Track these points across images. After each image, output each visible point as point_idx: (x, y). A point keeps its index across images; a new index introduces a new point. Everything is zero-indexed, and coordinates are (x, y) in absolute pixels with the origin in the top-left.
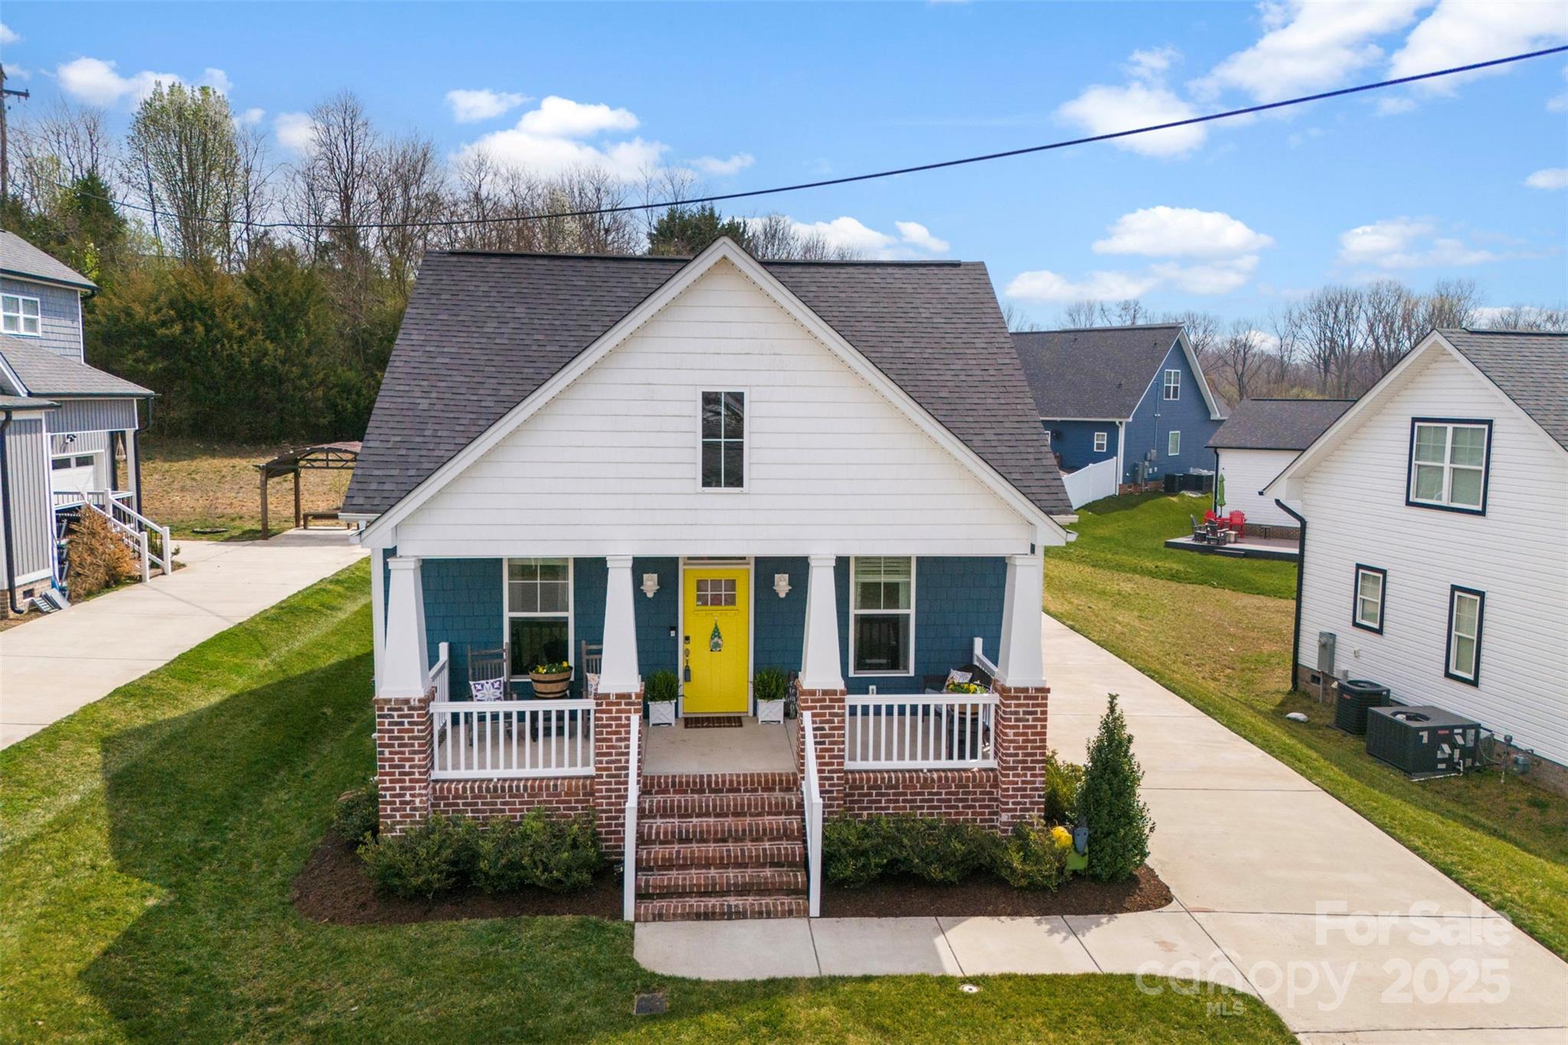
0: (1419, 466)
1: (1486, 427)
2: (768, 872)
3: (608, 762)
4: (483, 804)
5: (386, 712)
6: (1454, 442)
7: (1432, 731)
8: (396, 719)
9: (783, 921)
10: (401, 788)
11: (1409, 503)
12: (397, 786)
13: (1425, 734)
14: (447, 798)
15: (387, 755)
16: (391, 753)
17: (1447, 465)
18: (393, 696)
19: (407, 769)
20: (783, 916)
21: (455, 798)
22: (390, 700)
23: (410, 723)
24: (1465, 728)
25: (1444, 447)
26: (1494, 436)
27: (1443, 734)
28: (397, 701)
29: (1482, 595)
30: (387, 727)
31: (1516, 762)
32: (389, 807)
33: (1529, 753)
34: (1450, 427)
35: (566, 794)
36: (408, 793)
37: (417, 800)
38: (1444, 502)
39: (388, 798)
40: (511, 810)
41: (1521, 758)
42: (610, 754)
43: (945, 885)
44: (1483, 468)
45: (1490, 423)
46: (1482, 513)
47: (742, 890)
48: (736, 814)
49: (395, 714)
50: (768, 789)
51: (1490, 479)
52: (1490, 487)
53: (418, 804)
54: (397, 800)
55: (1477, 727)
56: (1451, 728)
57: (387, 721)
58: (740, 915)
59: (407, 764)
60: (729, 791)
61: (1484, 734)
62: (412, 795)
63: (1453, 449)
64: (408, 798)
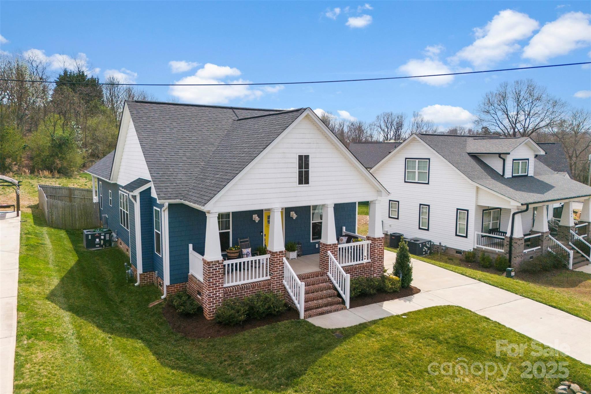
0: (408, 171)
1: (428, 160)
2: (329, 299)
3: (277, 274)
4: (238, 293)
5: (211, 266)
6: (418, 164)
7: (422, 243)
8: (214, 268)
9: (341, 311)
10: (216, 292)
11: (405, 182)
12: (214, 291)
13: (420, 245)
14: (228, 293)
15: (211, 281)
16: (212, 280)
17: (417, 171)
18: (213, 260)
19: (218, 285)
20: (341, 310)
21: (230, 293)
22: (213, 262)
23: (219, 269)
24: (428, 242)
25: (415, 166)
26: (430, 163)
27: (424, 244)
28: (215, 261)
29: (429, 206)
30: (211, 271)
31: (443, 249)
32: (212, 299)
33: (445, 247)
34: (417, 160)
35: (263, 286)
36: (218, 293)
37: (221, 295)
38: (416, 181)
39: (211, 296)
40: (247, 294)
41: (444, 248)
42: (277, 271)
43: (375, 294)
44: (428, 171)
45: (429, 159)
46: (428, 184)
47: (326, 305)
48: (313, 285)
49: (214, 266)
50: (317, 276)
51: (430, 174)
52: (430, 176)
53: (221, 296)
54: (214, 296)
55: (430, 241)
56: (426, 242)
57: (211, 269)
58: (330, 312)
59: (218, 283)
60: (307, 278)
61: (432, 243)
62: (219, 293)
63: (418, 166)
64: (218, 295)
